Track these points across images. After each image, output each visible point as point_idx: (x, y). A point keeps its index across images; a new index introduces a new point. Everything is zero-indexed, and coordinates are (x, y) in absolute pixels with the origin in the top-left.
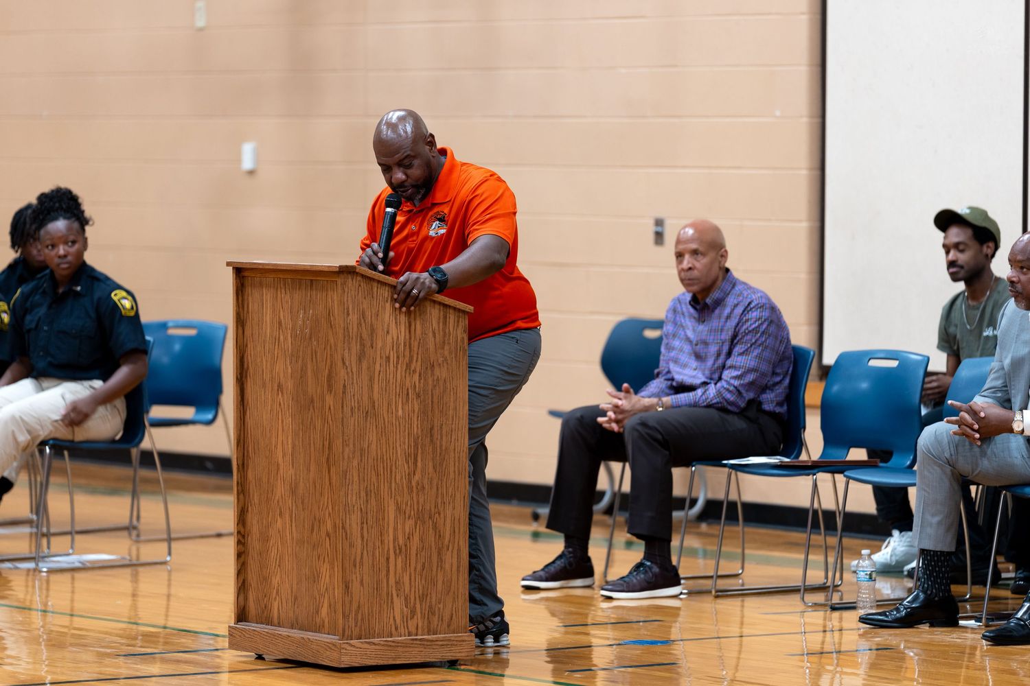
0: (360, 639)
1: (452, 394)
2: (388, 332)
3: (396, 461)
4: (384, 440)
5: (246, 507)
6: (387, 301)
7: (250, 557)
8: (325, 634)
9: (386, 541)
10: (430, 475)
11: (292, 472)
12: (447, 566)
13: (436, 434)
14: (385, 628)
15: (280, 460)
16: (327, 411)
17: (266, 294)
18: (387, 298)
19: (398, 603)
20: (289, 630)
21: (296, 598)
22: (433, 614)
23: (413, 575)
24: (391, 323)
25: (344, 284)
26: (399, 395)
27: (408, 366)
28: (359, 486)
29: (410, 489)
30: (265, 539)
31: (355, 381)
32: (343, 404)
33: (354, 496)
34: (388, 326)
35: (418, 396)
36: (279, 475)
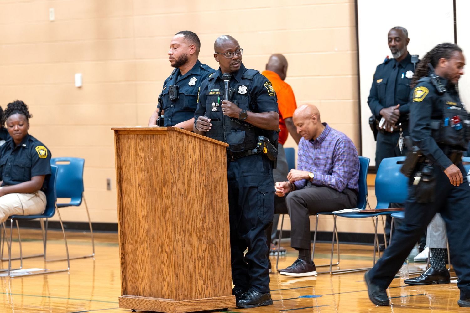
0: (184, 300)
1: (220, 184)
2: (190, 157)
3: (196, 217)
4: (191, 207)
5: (125, 241)
6: (189, 143)
7: (128, 264)
8: (166, 298)
9: (194, 254)
10: (212, 223)
11: (147, 224)
12: (222, 265)
13: (214, 204)
14: (195, 295)
15: (141, 219)
16: (163, 195)
17: (131, 142)
18: (190, 142)
19: (200, 283)
20: (149, 298)
21: (151, 283)
22: (216, 287)
23: (206, 269)
24: (192, 153)
25: (170, 136)
26: (197, 186)
27: (200, 173)
28: (181, 229)
29: (203, 229)
30: (135, 255)
31: (177, 181)
32: (171, 192)
33: (178, 234)
34: (191, 154)
35: (205, 186)
36: (140, 225)
